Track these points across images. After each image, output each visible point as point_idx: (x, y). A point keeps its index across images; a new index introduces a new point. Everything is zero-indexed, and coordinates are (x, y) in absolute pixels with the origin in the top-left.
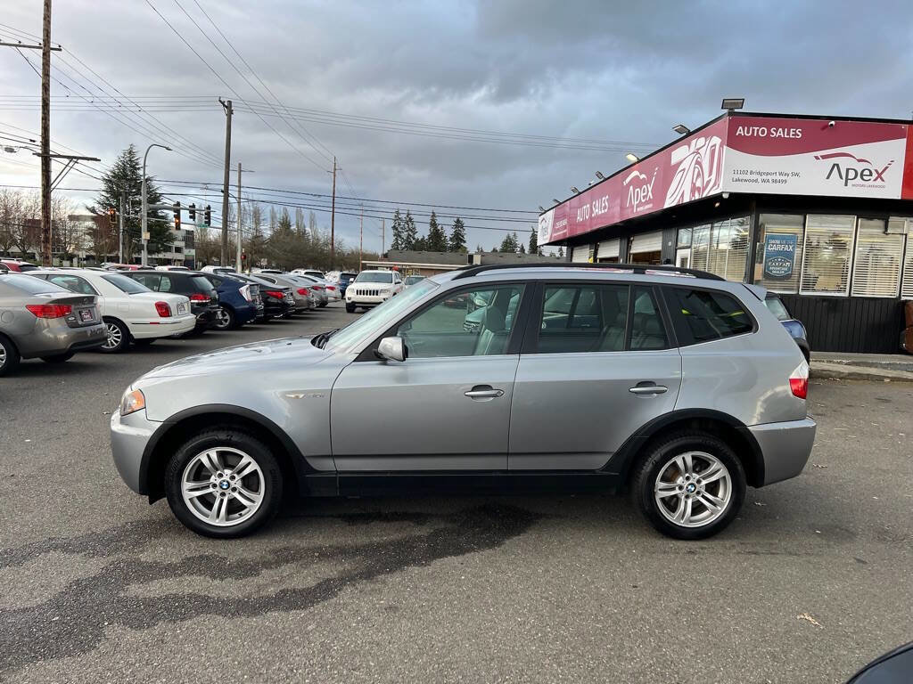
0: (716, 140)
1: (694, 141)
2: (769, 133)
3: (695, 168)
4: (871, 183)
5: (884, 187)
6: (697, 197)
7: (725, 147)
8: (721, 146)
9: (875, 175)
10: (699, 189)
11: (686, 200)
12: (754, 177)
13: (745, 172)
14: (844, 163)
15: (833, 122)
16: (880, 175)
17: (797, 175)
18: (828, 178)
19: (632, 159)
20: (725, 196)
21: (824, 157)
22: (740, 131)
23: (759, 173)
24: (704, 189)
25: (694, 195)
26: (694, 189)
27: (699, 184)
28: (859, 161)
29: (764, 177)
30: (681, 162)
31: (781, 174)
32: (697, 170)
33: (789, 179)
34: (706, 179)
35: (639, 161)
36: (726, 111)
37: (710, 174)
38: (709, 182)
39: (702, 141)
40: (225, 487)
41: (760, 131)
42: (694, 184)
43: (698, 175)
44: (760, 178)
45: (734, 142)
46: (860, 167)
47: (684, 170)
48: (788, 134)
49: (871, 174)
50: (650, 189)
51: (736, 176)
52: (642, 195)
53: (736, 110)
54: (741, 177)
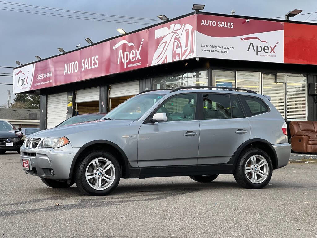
0: (189, 27)
1: (172, 26)
2: (217, 24)
3: (174, 42)
4: (269, 54)
5: (275, 56)
6: (178, 59)
7: (196, 31)
8: (193, 30)
9: (270, 50)
10: (179, 55)
11: (170, 60)
12: (212, 49)
13: (207, 46)
14: (255, 42)
15: (248, 20)
16: (273, 50)
17: (233, 48)
18: (248, 51)
19: (122, 32)
20: (197, 59)
21: (246, 39)
22: (203, 23)
23: (215, 47)
24: (183, 55)
25: (175, 58)
26: (175, 54)
27: (178, 51)
28: (262, 41)
29: (217, 49)
30: (163, 38)
31: (225, 48)
32: (176, 44)
33: (229, 50)
34: (184, 49)
35: (126, 34)
36: (194, 11)
37: (187, 46)
38: (186, 51)
39: (178, 26)
40: (100, 174)
41: (212, 23)
42: (175, 52)
43: (178, 46)
44: (215, 50)
45: (200, 29)
46: (263, 45)
47: (166, 42)
48: (227, 25)
49: (268, 49)
50: (138, 53)
51: (203, 48)
52: (131, 56)
53: (200, 11)
54: (205, 48)
